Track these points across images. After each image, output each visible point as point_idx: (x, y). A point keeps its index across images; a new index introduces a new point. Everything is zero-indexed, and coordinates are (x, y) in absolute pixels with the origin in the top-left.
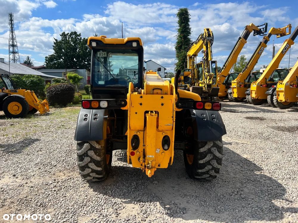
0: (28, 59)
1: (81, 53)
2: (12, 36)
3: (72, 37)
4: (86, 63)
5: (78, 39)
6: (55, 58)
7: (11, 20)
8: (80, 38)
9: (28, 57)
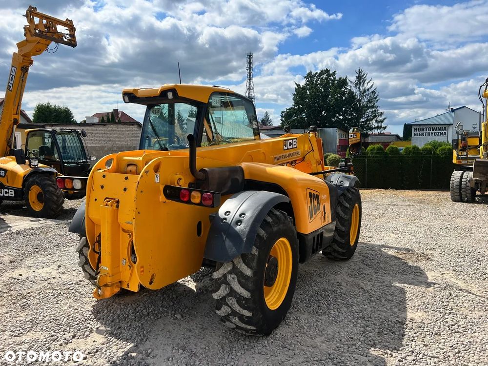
0: (267, 115)
1: (333, 102)
2: (250, 84)
3: (322, 78)
4: (341, 117)
5: (331, 79)
6: (294, 113)
7: (250, 63)
8: (333, 79)
9: (267, 113)
